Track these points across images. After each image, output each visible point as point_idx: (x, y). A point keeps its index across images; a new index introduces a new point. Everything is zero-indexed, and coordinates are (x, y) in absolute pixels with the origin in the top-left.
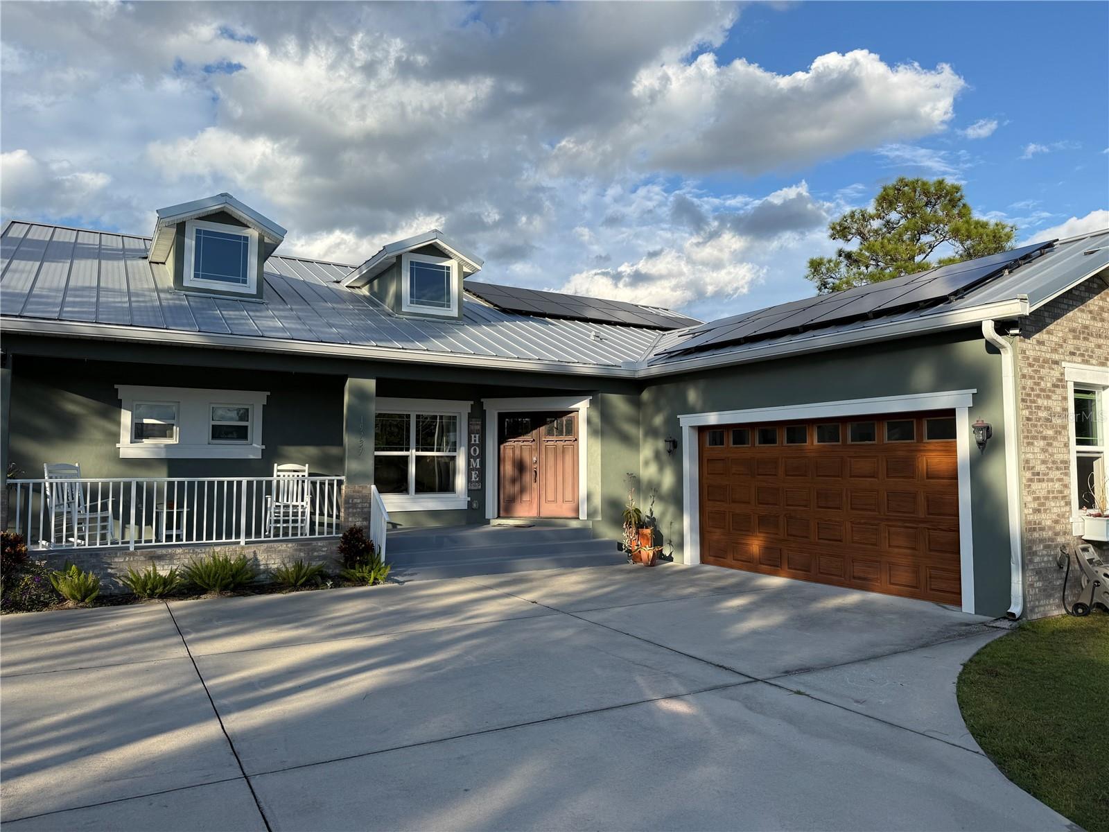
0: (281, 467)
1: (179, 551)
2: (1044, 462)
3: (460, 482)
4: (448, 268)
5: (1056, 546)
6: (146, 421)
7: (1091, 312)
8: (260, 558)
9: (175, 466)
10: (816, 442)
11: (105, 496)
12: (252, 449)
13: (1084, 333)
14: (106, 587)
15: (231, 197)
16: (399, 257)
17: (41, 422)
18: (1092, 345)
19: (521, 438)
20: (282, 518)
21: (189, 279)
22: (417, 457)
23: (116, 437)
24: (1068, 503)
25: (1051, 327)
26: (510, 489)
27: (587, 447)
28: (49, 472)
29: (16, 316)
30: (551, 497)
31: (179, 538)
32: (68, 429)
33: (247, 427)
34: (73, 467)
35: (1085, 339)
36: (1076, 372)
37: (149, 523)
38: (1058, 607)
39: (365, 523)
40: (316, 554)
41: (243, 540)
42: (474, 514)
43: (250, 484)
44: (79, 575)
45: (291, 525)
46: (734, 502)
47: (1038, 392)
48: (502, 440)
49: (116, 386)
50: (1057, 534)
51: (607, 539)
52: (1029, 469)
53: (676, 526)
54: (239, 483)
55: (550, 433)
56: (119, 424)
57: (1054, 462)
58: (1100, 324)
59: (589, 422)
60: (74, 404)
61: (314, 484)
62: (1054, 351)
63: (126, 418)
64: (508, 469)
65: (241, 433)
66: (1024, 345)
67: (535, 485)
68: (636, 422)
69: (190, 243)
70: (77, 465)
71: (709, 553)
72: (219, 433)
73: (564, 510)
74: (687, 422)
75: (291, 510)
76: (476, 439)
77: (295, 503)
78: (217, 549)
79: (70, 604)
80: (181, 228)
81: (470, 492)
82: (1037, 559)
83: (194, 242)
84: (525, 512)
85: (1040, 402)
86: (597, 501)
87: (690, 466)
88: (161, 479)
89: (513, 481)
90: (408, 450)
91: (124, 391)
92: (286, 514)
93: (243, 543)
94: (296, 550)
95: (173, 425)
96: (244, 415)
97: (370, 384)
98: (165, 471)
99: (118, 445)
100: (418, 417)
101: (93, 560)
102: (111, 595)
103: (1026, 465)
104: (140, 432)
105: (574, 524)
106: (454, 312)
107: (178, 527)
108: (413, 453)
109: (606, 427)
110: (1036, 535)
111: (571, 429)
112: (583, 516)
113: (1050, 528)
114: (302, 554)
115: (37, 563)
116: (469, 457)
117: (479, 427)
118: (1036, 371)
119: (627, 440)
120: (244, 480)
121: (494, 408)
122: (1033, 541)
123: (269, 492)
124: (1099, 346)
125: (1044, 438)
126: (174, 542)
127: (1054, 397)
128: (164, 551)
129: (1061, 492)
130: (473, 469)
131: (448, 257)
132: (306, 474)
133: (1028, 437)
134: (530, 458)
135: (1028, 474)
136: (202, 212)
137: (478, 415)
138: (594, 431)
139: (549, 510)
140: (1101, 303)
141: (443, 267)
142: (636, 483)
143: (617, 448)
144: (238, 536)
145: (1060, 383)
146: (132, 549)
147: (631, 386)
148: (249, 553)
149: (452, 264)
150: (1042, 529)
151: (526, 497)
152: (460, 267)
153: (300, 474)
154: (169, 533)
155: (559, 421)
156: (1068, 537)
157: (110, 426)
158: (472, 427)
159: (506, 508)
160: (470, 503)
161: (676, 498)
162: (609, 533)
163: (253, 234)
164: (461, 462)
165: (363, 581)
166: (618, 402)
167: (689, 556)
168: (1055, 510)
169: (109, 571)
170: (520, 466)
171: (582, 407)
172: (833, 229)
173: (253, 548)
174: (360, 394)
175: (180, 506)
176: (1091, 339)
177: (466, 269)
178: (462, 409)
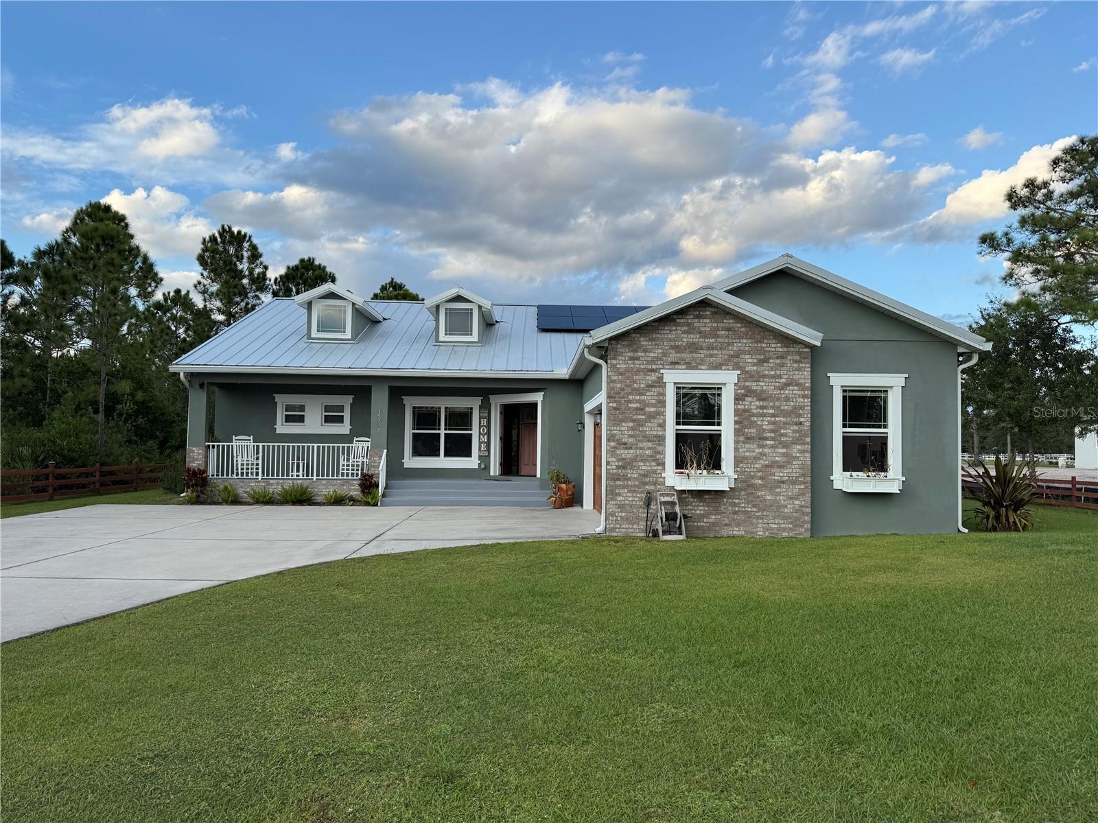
0: (358, 439)
3: (475, 450)
4: (471, 310)
5: (642, 491)
6: (290, 413)
7: (700, 332)
16: (438, 306)
21: (315, 333)
23: (275, 422)
24: (663, 464)
25: (647, 347)
27: (541, 427)
33: (342, 416)
35: (691, 352)
38: (642, 531)
42: (483, 473)
43: (319, 447)
47: (630, 391)
49: (274, 395)
50: (645, 484)
51: (545, 491)
56: (276, 415)
57: (645, 437)
58: (712, 340)
59: (542, 410)
65: (340, 420)
66: (615, 362)
69: (315, 312)
72: (328, 419)
76: (484, 422)
78: (300, 482)
80: (309, 305)
81: (481, 457)
85: (630, 398)
87: (587, 440)
90: (439, 429)
91: (278, 397)
96: (341, 409)
97: (385, 390)
99: (276, 427)
100: (446, 408)
103: (611, 438)
104: (287, 419)
106: (475, 338)
108: (442, 432)
110: (619, 483)
112: (538, 475)
113: (637, 479)
116: (480, 434)
117: (486, 415)
121: (497, 402)
122: (615, 487)
125: (634, 421)
127: (649, 394)
130: (483, 443)
131: (472, 302)
133: (614, 421)
135: (613, 444)
137: (485, 406)
138: (544, 416)
141: (467, 309)
144: (312, 475)
145: (660, 383)
149: (474, 306)
150: (627, 479)
152: (480, 308)
156: (659, 486)
158: (481, 415)
160: (480, 465)
164: (475, 437)
165: (370, 504)
167: (585, 503)
168: (644, 468)
169: (248, 489)
171: (539, 400)
173: (320, 482)
176: (700, 351)
178: (474, 403)
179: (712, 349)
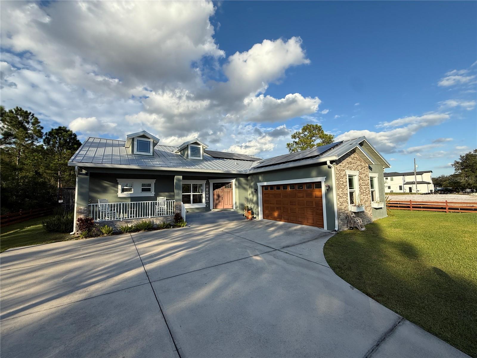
0: (159, 198)
1: (134, 220)
2: (342, 194)
3: (204, 200)
4: (200, 148)
5: (345, 213)
6: (125, 188)
7: (352, 158)
8: (154, 221)
9: (133, 199)
10: (289, 189)
11: (114, 207)
12: (152, 194)
13: (350, 163)
14: (115, 230)
15: (146, 132)
16: (188, 145)
17: (98, 189)
18: (352, 166)
19: (218, 189)
20: (159, 211)
21: (135, 152)
22: (193, 194)
23: (117, 192)
24: (348, 203)
25: (343, 162)
26: (216, 202)
27: (235, 191)
28: (100, 201)
29: (90, 163)
30: (226, 204)
31: (134, 217)
32: (105, 190)
33: (150, 188)
34: (106, 200)
35: (351, 164)
36: (349, 172)
37: (126, 213)
38: (346, 228)
39: (180, 212)
40: (168, 220)
41: (150, 217)
42: (207, 208)
43: (151, 203)
44: (108, 227)
45: (162, 212)
46: (271, 204)
47: (340, 177)
48: (214, 190)
49: (117, 179)
50: (345, 211)
51: (240, 213)
52: (339, 195)
53: (257, 210)
54: (149, 203)
55: (226, 188)
56: (118, 188)
57: (344, 194)
58: (354, 161)
59: (235, 185)
60: (106, 184)
61: (167, 202)
62: (344, 167)
63: (120, 187)
64: (216, 197)
65: (149, 190)
66: (337, 166)
67: (222, 201)
68: (247, 185)
69: (135, 143)
70: (107, 199)
71: (265, 216)
72: (143, 190)
73: (230, 207)
74: (259, 184)
75: (162, 209)
76: (207, 190)
77: (163, 207)
78: (143, 219)
79: (105, 235)
80: (133, 139)
81: (206, 203)
82: (341, 217)
83: (136, 143)
84: (220, 208)
85: (341, 180)
86: (238, 204)
87: (260, 195)
88: (129, 202)
89: (217, 200)
90: (190, 193)
91: (119, 180)
92: (161, 210)
93: (150, 218)
94: (163, 219)
95: (132, 188)
96: (150, 185)
97: (181, 177)
98: (130, 200)
99: (117, 194)
100: (193, 184)
101: (111, 223)
102: (116, 232)
103: (338, 195)
104: (123, 190)
105: (232, 210)
106: (202, 158)
107: (133, 214)
108: (192, 194)
109: (240, 186)
110: (340, 211)
111: (231, 187)
112: (234, 208)
113: (344, 209)
114: (165, 220)
115: (97, 225)
116: (206, 194)
117: (208, 187)
118: (340, 172)
119: (245, 189)
120: (150, 202)
121: (212, 182)
122: (340, 213)
123: (156, 204)
124: (354, 166)
125: (342, 188)
126: (132, 218)
127: (344, 178)
128: (130, 220)
129: (346, 201)
130: (207, 197)
131: (200, 145)
132: (165, 200)
133: (338, 188)
134: (221, 194)
135: (339, 197)
136: (138, 135)
137: (208, 184)
138: (236, 187)
139: (226, 207)
140: (354, 156)
141: (199, 147)
142: (247, 199)
143: (242, 191)
144: (149, 216)
145: (345, 175)
146: (121, 220)
147: (245, 176)
148: (151, 220)
149: (201, 147)
150: (342, 210)
151: (220, 204)
152: (203, 147)
153: (164, 200)
154: (131, 215)
155: (227, 185)
156: (348, 211)
157: (116, 189)
158: (206, 187)
159: (215, 206)
160: (206, 206)
161: (257, 203)
162: (241, 212)
163: (152, 140)
164: (204, 195)
165: (180, 226)
166: (242, 180)
167: (260, 217)
168: (345, 205)
169: (116, 226)
170: (219, 196)
171: (234, 181)
172: (292, 136)
173: (152, 219)
174: (178, 180)
175: (134, 208)
176: (352, 164)
177: (204, 148)
178: (204, 182)
179: (354, 164)
